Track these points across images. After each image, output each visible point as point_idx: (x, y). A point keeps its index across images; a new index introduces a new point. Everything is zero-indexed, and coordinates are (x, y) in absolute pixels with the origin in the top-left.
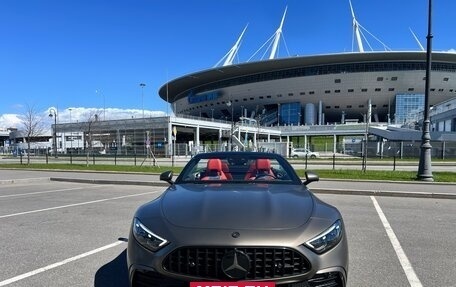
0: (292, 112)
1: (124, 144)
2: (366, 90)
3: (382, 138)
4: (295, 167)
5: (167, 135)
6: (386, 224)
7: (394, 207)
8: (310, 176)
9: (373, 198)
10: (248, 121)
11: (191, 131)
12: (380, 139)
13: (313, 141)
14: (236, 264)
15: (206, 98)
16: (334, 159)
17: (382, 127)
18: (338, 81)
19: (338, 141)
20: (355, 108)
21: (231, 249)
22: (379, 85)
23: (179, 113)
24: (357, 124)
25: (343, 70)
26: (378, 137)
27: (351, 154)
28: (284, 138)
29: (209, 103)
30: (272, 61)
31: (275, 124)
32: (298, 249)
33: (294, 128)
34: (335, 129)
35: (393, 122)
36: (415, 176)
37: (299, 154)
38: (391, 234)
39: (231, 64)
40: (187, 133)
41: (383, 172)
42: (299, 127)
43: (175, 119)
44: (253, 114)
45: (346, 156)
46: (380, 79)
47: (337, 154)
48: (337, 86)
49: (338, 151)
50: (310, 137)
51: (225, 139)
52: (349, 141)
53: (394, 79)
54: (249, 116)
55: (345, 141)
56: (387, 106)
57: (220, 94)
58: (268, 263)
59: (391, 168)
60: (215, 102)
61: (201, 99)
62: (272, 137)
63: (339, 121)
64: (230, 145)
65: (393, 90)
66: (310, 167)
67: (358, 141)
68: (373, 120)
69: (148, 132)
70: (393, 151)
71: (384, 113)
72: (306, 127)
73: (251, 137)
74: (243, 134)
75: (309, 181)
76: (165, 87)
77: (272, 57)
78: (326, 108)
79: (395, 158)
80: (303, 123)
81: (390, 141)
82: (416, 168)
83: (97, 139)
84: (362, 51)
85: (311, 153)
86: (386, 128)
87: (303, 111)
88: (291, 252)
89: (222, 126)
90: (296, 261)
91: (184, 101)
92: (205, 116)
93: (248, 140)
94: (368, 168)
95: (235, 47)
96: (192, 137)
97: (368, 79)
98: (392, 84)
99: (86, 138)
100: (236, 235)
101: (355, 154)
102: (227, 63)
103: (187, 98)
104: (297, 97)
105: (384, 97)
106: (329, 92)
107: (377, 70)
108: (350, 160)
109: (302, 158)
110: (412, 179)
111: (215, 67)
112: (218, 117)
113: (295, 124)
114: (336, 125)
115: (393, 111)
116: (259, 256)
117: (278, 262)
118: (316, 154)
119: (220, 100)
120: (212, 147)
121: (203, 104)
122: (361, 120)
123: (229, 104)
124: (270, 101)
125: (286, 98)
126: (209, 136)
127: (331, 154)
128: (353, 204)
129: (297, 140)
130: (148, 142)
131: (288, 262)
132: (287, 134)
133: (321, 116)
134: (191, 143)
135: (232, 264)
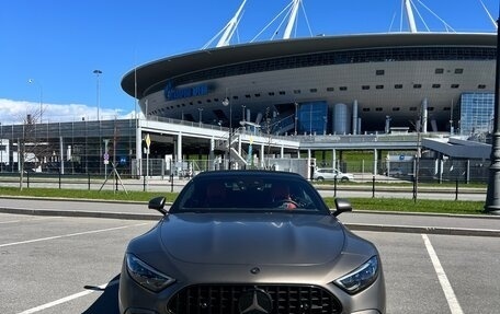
0: (314, 115)
1: (69, 157)
2: (420, 86)
3: (442, 154)
4: (323, 194)
5: (134, 145)
6: (439, 269)
7: (452, 249)
8: (341, 205)
9: (424, 236)
10: (252, 128)
11: (170, 140)
12: (439, 155)
13: (344, 157)
14: (256, 305)
15: (191, 92)
16: (374, 184)
17: (441, 139)
18: (380, 73)
19: (379, 158)
20: (405, 111)
21: (251, 286)
22: (438, 79)
23: (152, 113)
24: (407, 133)
25: (388, 57)
26: (436, 152)
27: (398, 177)
28: (304, 152)
29: (195, 100)
30: (287, 42)
31: (290, 132)
32: (328, 287)
33: (318, 138)
34: (377, 140)
35: (457, 132)
36: (481, 208)
37: (325, 175)
38: (444, 281)
39: (227, 44)
40: (163, 144)
41: (440, 201)
42: (324, 137)
43: (146, 123)
44: (259, 116)
45: (391, 180)
46: (439, 71)
47: (377, 177)
48: (380, 80)
49: (380, 173)
50: (340, 152)
51: (218, 152)
52: (396, 158)
53: (459, 71)
54: (253, 120)
55: (388, 158)
56: (449, 109)
57: (212, 88)
58: (293, 303)
59: (452, 197)
60: (204, 99)
61: (184, 94)
62: (287, 151)
63: (382, 130)
64: (227, 162)
65: (457, 86)
66: (340, 194)
67: (408, 158)
68: (429, 129)
69: (107, 142)
70: (456, 172)
71: (445, 119)
72: (334, 137)
73: (256, 150)
74: (245, 147)
75: (340, 211)
76: (132, 74)
77: (287, 36)
78: (364, 112)
79: (457, 183)
80: (330, 131)
81: (452, 159)
82: (483, 197)
83: (31, 149)
84: (414, 30)
85: (341, 175)
86: (447, 140)
87: (331, 114)
88: (319, 290)
89: (214, 134)
90: (325, 302)
91: (159, 96)
92: (190, 119)
93: (253, 154)
94: (420, 196)
95: (234, 20)
96: (171, 149)
97: (423, 70)
98: (456, 79)
99: (13, 149)
100: (255, 271)
101: (404, 177)
102: (222, 43)
103: (163, 91)
104: (322, 94)
105: (444, 96)
106: (368, 88)
107: (435, 59)
108: (396, 184)
109: (329, 182)
110: (477, 212)
111: (205, 48)
112: (208, 121)
113: (320, 133)
114: (377, 135)
115: (457, 117)
116: (282, 296)
117: (303, 303)
118: (349, 176)
119: (212, 96)
120: (200, 164)
121: (187, 101)
122: (412, 129)
123: (226, 103)
124: (283, 100)
125: (306, 94)
126: (195, 148)
127: (369, 176)
128: (397, 244)
129: (322, 155)
130: (106, 156)
131: (315, 303)
132: (308, 146)
133: (357, 123)
134: (168, 157)
135: (252, 303)
